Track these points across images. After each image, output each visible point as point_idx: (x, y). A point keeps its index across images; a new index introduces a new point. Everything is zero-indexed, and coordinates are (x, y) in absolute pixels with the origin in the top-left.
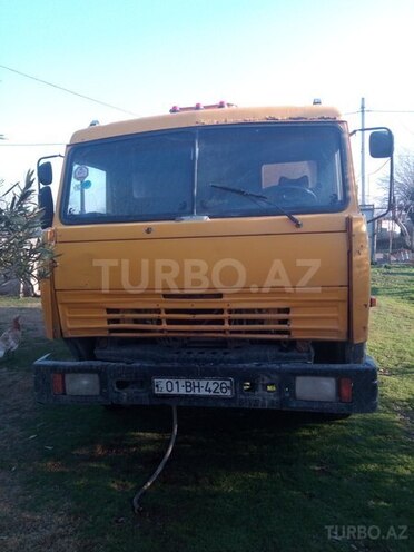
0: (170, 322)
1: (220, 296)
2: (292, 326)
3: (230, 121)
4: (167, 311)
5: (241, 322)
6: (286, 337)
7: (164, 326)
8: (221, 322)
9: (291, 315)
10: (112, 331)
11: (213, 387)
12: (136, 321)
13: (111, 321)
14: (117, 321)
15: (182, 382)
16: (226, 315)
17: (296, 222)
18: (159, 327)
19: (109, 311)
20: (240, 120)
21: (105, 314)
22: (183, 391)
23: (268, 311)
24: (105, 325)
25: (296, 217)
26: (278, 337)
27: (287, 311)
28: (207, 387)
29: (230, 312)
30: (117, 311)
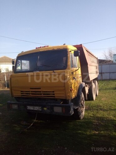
0: (32, 94)
1: (40, 88)
2: (55, 95)
3: (45, 50)
4: (31, 92)
5: (45, 94)
6: (54, 98)
7: (31, 95)
8: (41, 94)
9: (54, 93)
10: (22, 96)
11: (38, 108)
12: (26, 94)
13: (21, 94)
14: (23, 94)
15: (32, 107)
16: (42, 93)
17: (54, 72)
18: (30, 95)
19: (21, 91)
20: (47, 50)
21: (20, 92)
22: (32, 109)
23: (50, 92)
24: (20, 94)
25: (54, 71)
26: (53, 98)
27: (54, 92)
28: (37, 108)
29: (42, 92)
30: (23, 91)
